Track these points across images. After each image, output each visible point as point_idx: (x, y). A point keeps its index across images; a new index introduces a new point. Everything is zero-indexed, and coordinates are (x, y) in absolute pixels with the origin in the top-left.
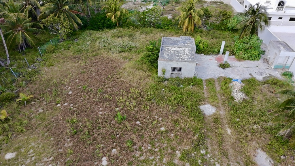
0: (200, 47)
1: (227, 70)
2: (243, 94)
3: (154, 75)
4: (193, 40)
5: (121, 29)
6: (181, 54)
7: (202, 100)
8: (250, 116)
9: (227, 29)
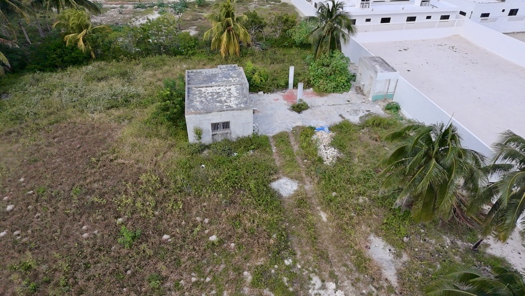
0: (255, 81)
1: (304, 112)
2: (336, 150)
3: (183, 144)
4: (240, 70)
5: (103, 63)
6: (225, 98)
7: (273, 173)
8: (351, 184)
9: (293, 45)
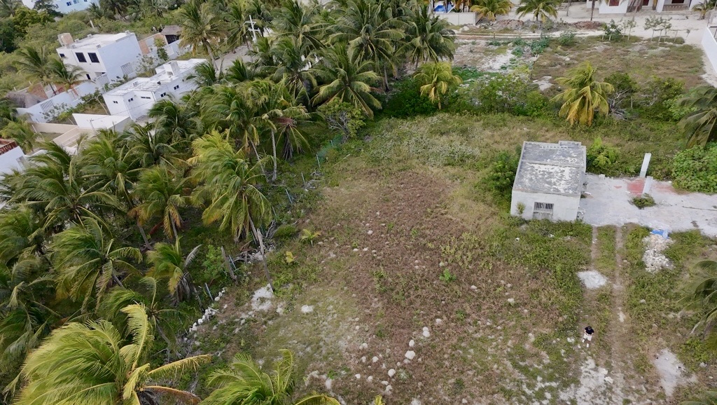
0: (598, 161)
1: (647, 211)
2: (667, 260)
3: (504, 214)
4: (583, 150)
5: (447, 115)
6: (555, 179)
8: (666, 298)
9: (668, 118)
